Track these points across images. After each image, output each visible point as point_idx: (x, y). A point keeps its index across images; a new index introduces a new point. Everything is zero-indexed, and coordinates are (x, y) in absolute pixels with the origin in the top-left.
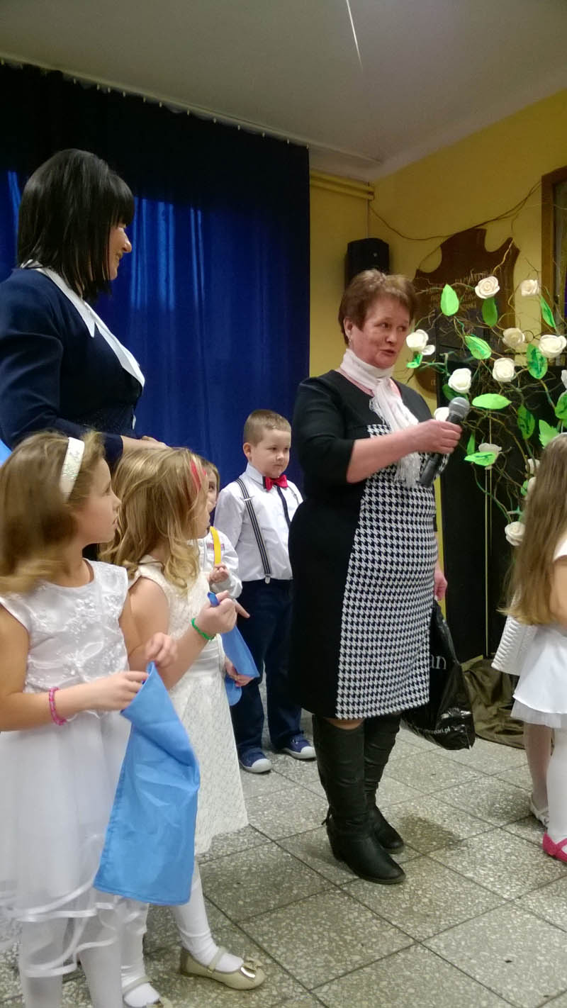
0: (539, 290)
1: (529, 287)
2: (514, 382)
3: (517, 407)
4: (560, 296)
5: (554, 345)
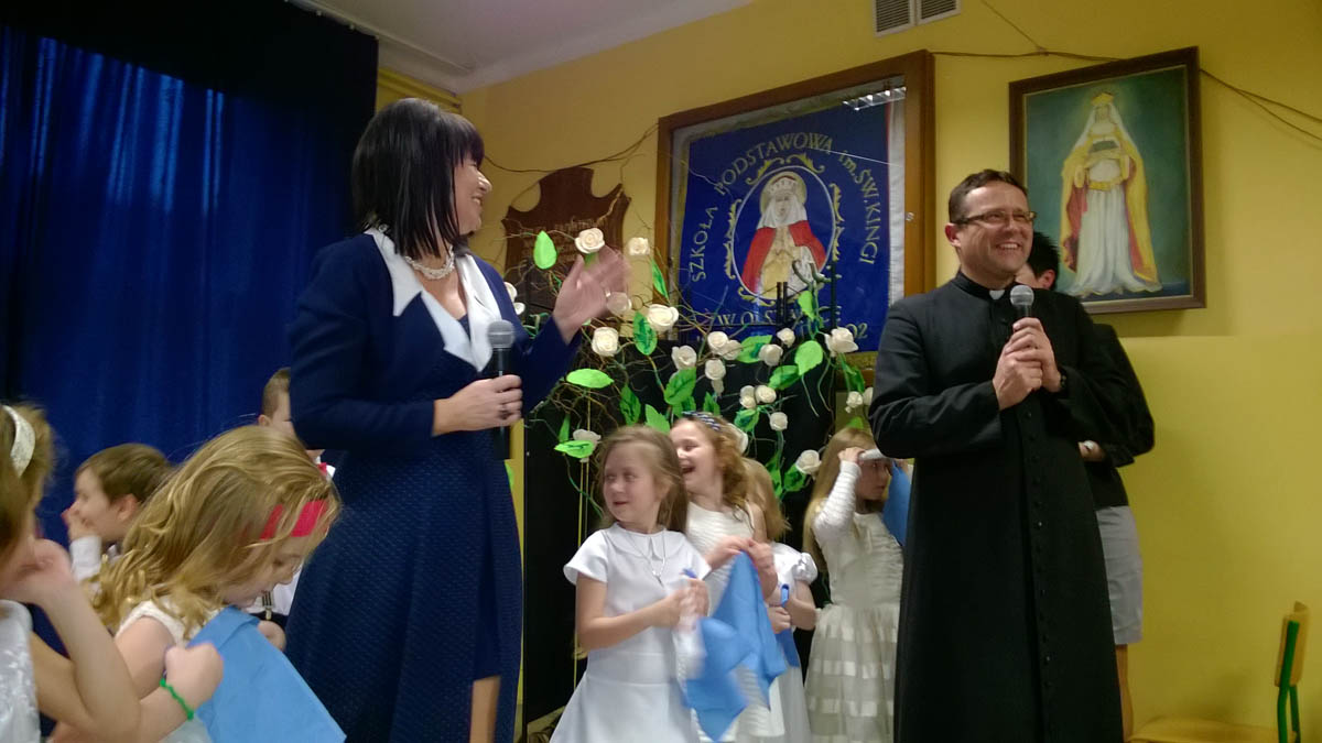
0: (651, 252)
1: (639, 245)
2: (617, 357)
3: (621, 386)
4: (675, 258)
5: (664, 317)
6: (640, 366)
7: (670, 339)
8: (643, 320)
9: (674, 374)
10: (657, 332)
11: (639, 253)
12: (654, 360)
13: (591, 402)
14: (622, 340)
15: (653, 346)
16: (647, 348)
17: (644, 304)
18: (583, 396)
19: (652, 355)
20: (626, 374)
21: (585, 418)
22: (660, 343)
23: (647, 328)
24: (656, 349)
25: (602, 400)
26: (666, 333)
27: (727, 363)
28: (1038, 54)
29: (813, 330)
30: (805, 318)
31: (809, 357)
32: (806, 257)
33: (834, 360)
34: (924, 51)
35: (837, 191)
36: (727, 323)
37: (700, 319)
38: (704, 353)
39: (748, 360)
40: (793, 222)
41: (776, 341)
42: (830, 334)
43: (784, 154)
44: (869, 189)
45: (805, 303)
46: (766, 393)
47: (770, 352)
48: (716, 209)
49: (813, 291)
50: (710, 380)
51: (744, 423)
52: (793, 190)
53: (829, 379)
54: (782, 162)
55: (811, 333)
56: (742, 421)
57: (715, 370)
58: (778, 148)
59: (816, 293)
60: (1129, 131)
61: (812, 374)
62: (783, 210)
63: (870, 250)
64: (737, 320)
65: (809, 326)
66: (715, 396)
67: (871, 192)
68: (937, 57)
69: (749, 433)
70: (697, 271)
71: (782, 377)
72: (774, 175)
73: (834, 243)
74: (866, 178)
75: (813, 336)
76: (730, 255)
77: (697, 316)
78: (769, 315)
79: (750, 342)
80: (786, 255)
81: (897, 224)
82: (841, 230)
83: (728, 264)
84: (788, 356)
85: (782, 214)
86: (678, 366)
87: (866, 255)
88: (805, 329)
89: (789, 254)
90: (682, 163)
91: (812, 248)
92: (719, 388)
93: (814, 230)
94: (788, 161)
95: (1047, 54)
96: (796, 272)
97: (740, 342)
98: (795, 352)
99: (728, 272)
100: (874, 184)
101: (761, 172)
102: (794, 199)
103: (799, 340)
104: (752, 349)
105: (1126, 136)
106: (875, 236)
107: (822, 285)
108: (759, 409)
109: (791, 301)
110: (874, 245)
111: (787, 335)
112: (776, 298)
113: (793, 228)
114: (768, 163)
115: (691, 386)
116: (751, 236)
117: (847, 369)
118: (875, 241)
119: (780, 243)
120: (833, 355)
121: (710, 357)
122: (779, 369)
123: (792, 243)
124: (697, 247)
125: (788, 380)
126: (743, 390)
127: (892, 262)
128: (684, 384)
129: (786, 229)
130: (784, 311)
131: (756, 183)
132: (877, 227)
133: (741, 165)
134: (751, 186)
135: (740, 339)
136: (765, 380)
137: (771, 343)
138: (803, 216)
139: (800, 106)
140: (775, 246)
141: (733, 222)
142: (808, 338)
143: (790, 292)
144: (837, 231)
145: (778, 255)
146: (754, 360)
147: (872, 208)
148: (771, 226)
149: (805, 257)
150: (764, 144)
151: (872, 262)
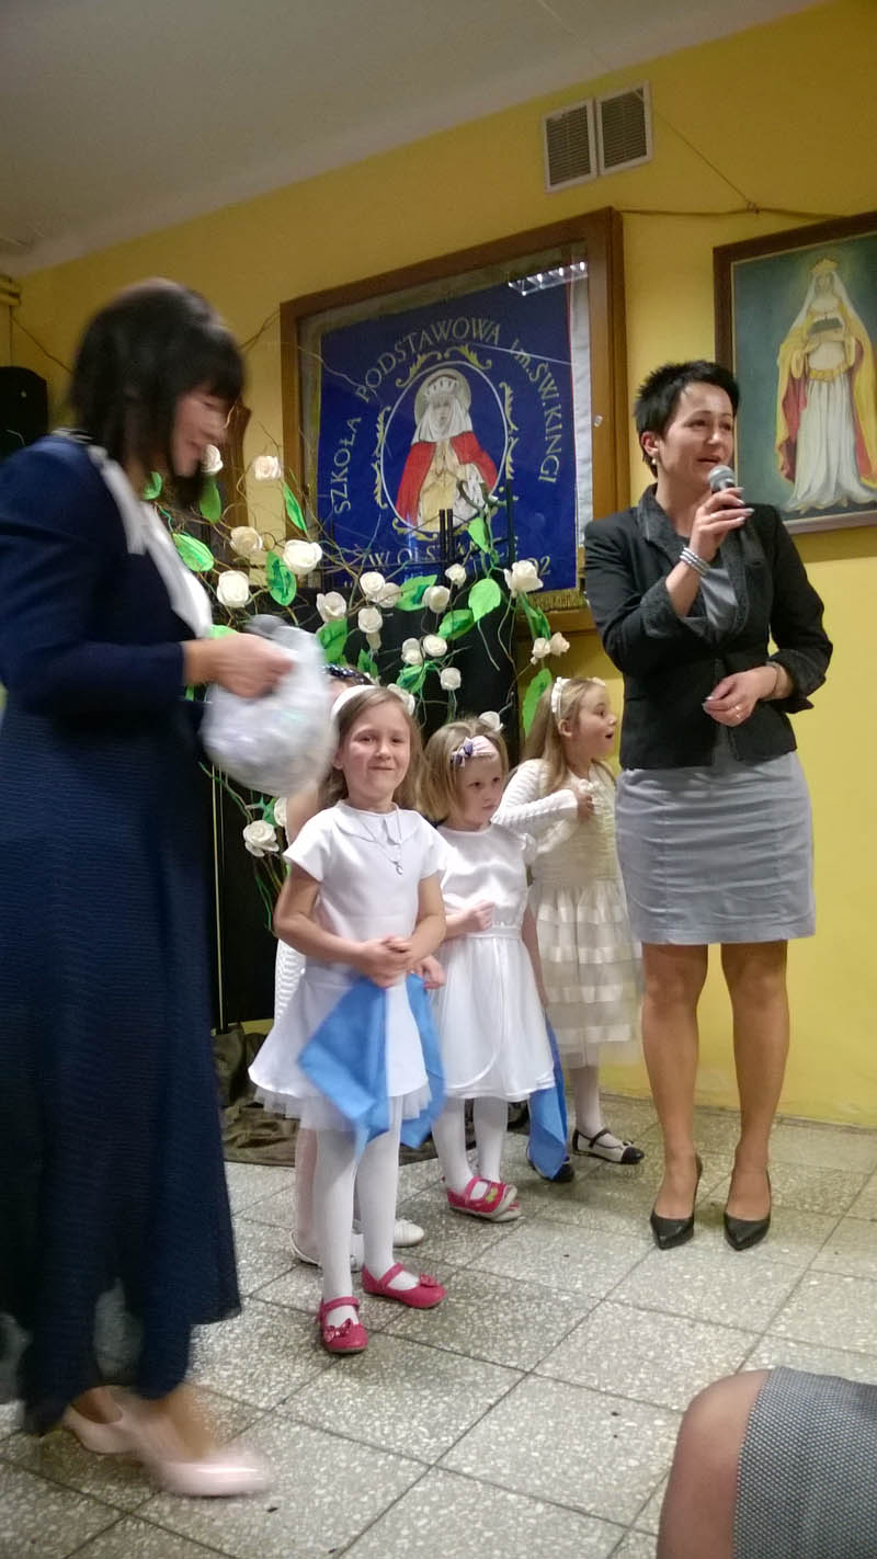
0: (281, 474)
1: (267, 465)
2: (249, 607)
4: (311, 484)
5: (304, 556)
7: (310, 586)
8: (277, 562)
9: (320, 629)
10: (296, 576)
11: (267, 476)
12: (295, 612)
14: (253, 589)
15: (292, 594)
16: (285, 597)
17: (276, 544)
19: (290, 606)
22: (299, 591)
23: (283, 571)
24: (296, 598)
26: (306, 577)
27: (384, 611)
28: (748, 210)
29: (489, 567)
30: (476, 553)
31: (485, 598)
32: (474, 478)
33: (514, 601)
34: (610, 209)
35: (508, 391)
36: (380, 562)
37: (349, 558)
38: (356, 600)
39: (409, 607)
40: (456, 433)
41: (444, 581)
42: (511, 570)
43: (442, 347)
44: (548, 388)
45: (477, 531)
46: (436, 644)
47: (436, 594)
48: (359, 420)
49: (485, 518)
50: (365, 634)
51: (408, 684)
52: (454, 392)
53: (509, 626)
54: (439, 356)
55: (486, 570)
56: (406, 681)
57: (370, 621)
58: (433, 339)
59: (489, 520)
60: (853, 302)
61: (492, 619)
62: (443, 418)
63: (551, 465)
64: (393, 559)
65: (483, 560)
66: (371, 653)
67: (550, 393)
68: (626, 216)
69: (416, 695)
70: (339, 500)
71: (453, 624)
72: (430, 373)
73: (508, 458)
74: (543, 375)
75: (488, 574)
76: (380, 478)
77: (345, 555)
78: (431, 550)
79: (412, 584)
80: (447, 475)
81: (582, 430)
82: (514, 442)
83: (378, 489)
84: (460, 598)
85: (441, 425)
86: (324, 618)
87: (547, 472)
88: (479, 564)
89: (451, 474)
90: (314, 357)
91: (481, 466)
92: (376, 644)
93: (482, 442)
94: (447, 355)
95: (757, 211)
96: (463, 495)
97: (400, 585)
98: (467, 594)
99: (378, 499)
100: (552, 382)
101: (413, 370)
102: (456, 404)
103: (472, 579)
104: (414, 592)
105: (851, 312)
106: (556, 447)
107: (495, 509)
108: (426, 665)
109: (458, 533)
110: (556, 459)
111: (457, 573)
112: (439, 530)
113: (455, 441)
114: (421, 359)
115: (343, 641)
116: (405, 454)
117: (532, 613)
118: (556, 454)
119: (440, 460)
120: (513, 594)
121: (364, 604)
122: (449, 614)
123: (455, 460)
124: (339, 470)
125: (459, 628)
126: (405, 644)
127: (578, 479)
128: (332, 639)
129: (448, 442)
130: (451, 544)
131: (409, 384)
132: (558, 437)
133: (388, 362)
134: (403, 389)
135: (398, 580)
136: (434, 630)
137: (436, 584)
138: (468, 426)
139: (460, 284)
140: (436, 465)
141: (381, 437)
142: (482, 576)
143: (456, 522)
144: (510, 442)
145: (439, 476)
146: (416, 607)
147: (552, 412)
148: (429, 439)
149: (473, 476)
150: (414, 334)
151: (553, 480)
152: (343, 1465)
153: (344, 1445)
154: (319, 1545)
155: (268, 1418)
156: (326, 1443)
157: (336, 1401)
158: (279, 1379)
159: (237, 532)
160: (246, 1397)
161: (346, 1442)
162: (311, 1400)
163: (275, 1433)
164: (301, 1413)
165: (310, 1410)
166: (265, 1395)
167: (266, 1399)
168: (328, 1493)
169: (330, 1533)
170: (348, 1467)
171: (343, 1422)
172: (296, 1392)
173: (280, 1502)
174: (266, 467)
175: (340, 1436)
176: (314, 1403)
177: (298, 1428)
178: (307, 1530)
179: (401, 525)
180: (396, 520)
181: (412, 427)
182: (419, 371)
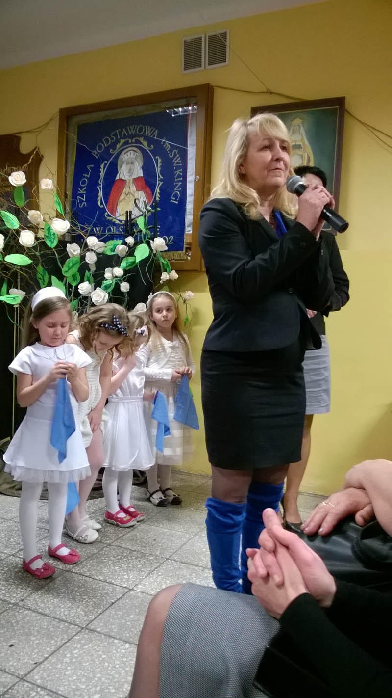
0: (54, 188)
2: (35, 248)
3: (37, 265)
4: (69, 193)
5: (61, 226)
6: (48, 254)
7: (66, 240)
8: (49, 228)
9: (68, 260)
10: (58, 235)
11: (46, 188)
12: (56, 251)
13: (20, 274)
14: (37, 238)
15: (56, 243)
16: (52, 244)
17: (50, 219)
18: (14, 269)
19: (55, 248)
20: (40, 258)
21: (16, 282)
22: (59, 241)
23: (52, 232)
24: (57, 245)
25: (27, 272)
26: (64, 235)
27: (98, 254)
28: (266, 93)
29: (145, 239)
30: (140, 231)
31: (142, 253)
32: (142, 198)
33: (155, 255)
34: (208, 84)
35: (160, 161)
36: (98, 232)
37: (83, 229)
38: (85, 248)
39: (109, 253)
40: (135, 177)
41: (125, 243)
42: (153, 240)
43: (132, 137)
44: (177, 161)
45: (141, 222)
46: (119, 271)
47: (121, 249)
48: (93, 166)
49: (145, 217)
50: (88, 264)
51: (106, 288)
52: (136, 158)
53: (152, 265)
54: (130, 141)
55: (143, 240)
56: (106, 286)
57: (91, 258)
58: (128, 133)
59: (147, 218)
60: (308, 139)
61: (144, 262)
62: (130, 169)
63: (176, 196)
64: (104, 231)
65: (142, 235)
66: (91, 272)
67: (178, 163)
68: (215, 88)
69: (109, 293)
70: (82, 201)
71: (127, 263)
72: (127, 148)
73: (158, 191)
74: (175, 155)
75: (144, 241)
76: (101, 194)
77: (81, 227)
78: (121, 228)
79: (111, 243)
80: (131, 195)
81: (190, 182)
82: (161, 183)
83: (99, 199)
84: (131, 252)
85: (129, 172)
86: (70, 255)
87: (174, 199)
88: (140, 237)
89: (132, 195)
90: (74, 137)
91: (146, 193)
92: (93, 269)
93: (147, 182)
94: (134, 141)
95: (271, 93)
96: (136, 205)
97: (105, 243)
98: (135, 249)
99: (99, 203)
100: (179, 158)
101: (118, 146)
102: (136, 164)
103: (137, 244)
104: (111, 247)
105: (307, 143)
106: (178, 188)
107: (150, 213)
108: (114, 280)
109: (133, 222)
110: (178, 193)
111: (130, 240)
112: (125, 220)
113: (136, 180)
114: (122, 141)
115: (78, 266)
116: (112, 183)
117: (162, 260)
118: (179, 191)
119: (128, 189)
120: (154, 252)
121: (88, 250)
122: (125, 259)
123: (135, 189)
124: (82, 188)
125: (129, 265)
126: (106, 270)
127: (187, 203)
128: (73, 265)
129: (132, 180)
130: (129, 227)
131: (116, 152)
132: (181, 183)
133: (107, 141)
134: (113, 154)
135: (105, 241)
136: (118, 265)
137: (122, 244)
138: (141, 174)
139: (141, 110)
140: (126, 190)
141: (102, 175)
142: (142, 242)
143: (133, 217)
144: (159, 184)
145: (127, 195)
146: (112, 253)
147: (178, 172)
148: (123, 178)
149: (142, 196)
150: (120, 130)
151: (177, 202)
152: (45, 627)
153: (46, 619)
154: (30, 661)
155: (14, 607)
156: (38, 618)
157: (46, 600)
158: (22, 591)
159: (32, 213)
160: (6, 598)
161: (48, 617)
162: (35, 600)
163: (17, 613)
164: (30, 605)
165: (34, 604)
166: (14, 597)
167: (15, 599)
168: (37, 639)
169: (35, 656)
170: (47, 628)
171: (47, 609)
172: (28, 596)
173: (15, 642)
174: (47, 184)
175: (46, 615)
176: (36, 601)
177: (27, 612)
178: (26, 654)
179: (108, 215)
180: (107, 213)
181: (116, 172)
182: (121, 147)
